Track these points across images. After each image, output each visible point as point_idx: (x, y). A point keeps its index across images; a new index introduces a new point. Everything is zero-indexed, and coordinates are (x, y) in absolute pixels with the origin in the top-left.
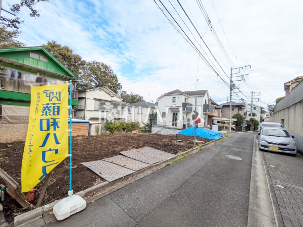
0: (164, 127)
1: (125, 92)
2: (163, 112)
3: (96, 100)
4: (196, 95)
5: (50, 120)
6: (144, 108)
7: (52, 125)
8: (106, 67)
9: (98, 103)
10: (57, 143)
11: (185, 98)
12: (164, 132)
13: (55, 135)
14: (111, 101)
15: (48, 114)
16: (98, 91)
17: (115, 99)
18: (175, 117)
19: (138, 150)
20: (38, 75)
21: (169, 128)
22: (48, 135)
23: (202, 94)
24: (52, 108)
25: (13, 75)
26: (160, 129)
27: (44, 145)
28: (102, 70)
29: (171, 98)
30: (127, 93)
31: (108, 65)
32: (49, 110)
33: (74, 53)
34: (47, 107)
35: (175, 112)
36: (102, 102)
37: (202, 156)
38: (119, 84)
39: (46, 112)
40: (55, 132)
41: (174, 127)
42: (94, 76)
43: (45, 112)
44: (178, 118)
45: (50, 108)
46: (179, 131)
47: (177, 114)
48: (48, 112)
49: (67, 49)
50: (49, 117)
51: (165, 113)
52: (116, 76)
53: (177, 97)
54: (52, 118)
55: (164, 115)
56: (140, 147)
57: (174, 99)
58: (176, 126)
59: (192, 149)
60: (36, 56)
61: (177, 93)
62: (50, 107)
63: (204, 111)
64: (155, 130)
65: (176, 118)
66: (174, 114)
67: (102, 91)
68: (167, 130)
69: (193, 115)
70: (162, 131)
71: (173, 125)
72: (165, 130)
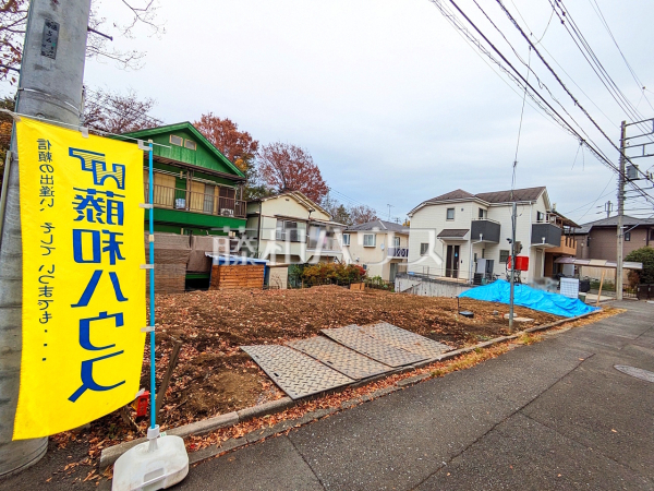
0: (425, 279)
2: (422, 244)
3: (279, 217)
4: (514, 200)
5: (101, 234)
6: (378, 236)
7: (105, 249)
8: (299, 152)
9: (282, 224)
10: (120, 297)
11: (481, 211)
12: (425, 291)
13: (113, 276)
14: (307, 221)
15: (94, 219)
16: (284, 199)
17: (317, 215)
18: (454, 255)
19: (362, 328)
21: (436, 281)
22: (98, 274)
23: (529, 199)
24: (105, 204)
26: (415, 283)
27: (84, 301)
29: (443, 210)
32: (98, 208)
34: (90, 198)
35: (454, 245)
36: (291, 223)
37: (536, 359)
39: (90, 212)
40: (112, 269)
41: (451, 279)
43: (85, 211)
44: (461, 258)
45: (100, 203)
46: (464, 289)
47: (457, 248)
48: (95, 212)
50: (97, 227)
51: (427, 244)
53: (458, 207)
54: (105, 232)
55: (424, 248)
56: (368, 322)
57: (451, 212)
58: (456, 275)
59: (502, 338)
61: (457, 197)
62: (100, 200)
63: (532, 242)
64: (403, 284)
65: (457, 259)
66: (449, 248)
67: (291, 200)
68: (433, 285)
69: (502, 251)
70: (420, 287)
71: (448, 275)
72: (426, 285)
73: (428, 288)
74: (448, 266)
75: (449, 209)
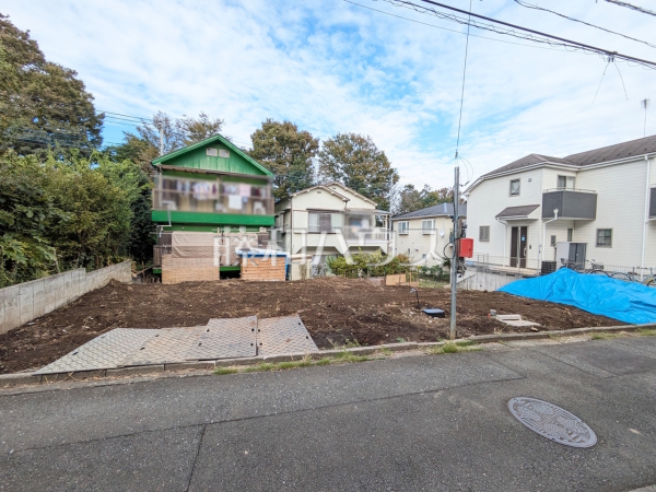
0: (483, 269)
1: (410, 187)
2: (482, 228)
3: (311, 211)
4: (619, 156)
6: (437, 220)
8: (361, 141)
9: (315, 217)
11: (562, 179)
12: (481, 284)
14: (342, 212)
16: (315, 193)
17: (360, 205)
18: (520, 239)
20: (217, 184)
21: (495, 272)
23: (646, 151)
25: (183, 189)
28: (356, 149)
29: (505, 183)
30: (416, 188)
31: (364, 135)
33: (300, 130)
35: (520, 225)
36: (324, 215)
38: (392, 171)
41: (517, 269)
42: (341, 166)
44: (529, 243)
47: (524, 230)
49: (288, 126)
51: (487, 228)
52: (383, 154)
53: (524, 178)
55: (484, 233)
57: (515, 185)
58: (523, 265)
60: (212, 152)
61: (524, 165)
63: (652, 213)
65: (524, 244)
66: (514, 230)
67: (323, 192)
68: (490, 276)
69: (599, 230)
70: (474, 279)
71: (513, 264)
72: (482, 277)
73: (484, 281)
74: (514, 253)
75: (512, 182)
